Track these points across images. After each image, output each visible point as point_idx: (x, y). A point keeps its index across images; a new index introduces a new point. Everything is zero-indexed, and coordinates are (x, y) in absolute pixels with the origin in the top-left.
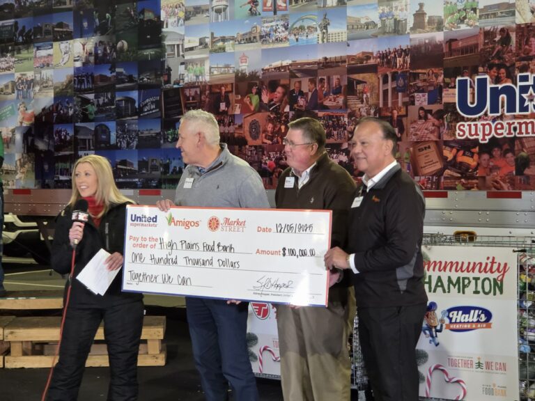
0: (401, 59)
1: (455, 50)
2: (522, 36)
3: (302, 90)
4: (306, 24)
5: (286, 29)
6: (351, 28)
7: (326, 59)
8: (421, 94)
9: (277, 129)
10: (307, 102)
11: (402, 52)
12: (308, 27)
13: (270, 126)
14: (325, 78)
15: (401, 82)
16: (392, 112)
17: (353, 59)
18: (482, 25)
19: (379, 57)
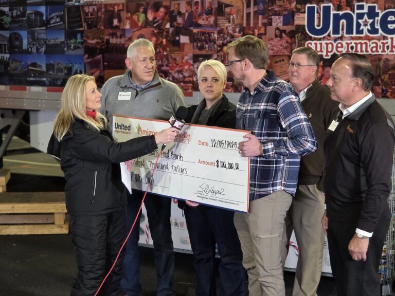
3: (180, 10)
8: (277, 17)
9: (159, 42)
10: (184, 21)
13: (154, 38)
14: (199, 2)
15: (261, 6)
16: (253, 31)
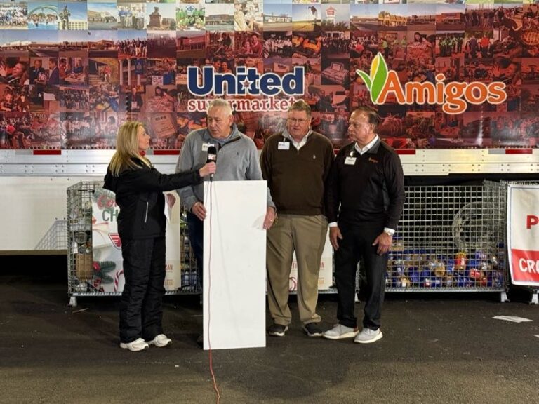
0: (139, 49)
1: (186, 46)
2: (240, 39)
3: (43, 67)
4: (46, 12)
5: (25, 14)
6: (92, 19)
7: (67, 43)
8: (157, 77)
9: (16, 99)
10: (48, 78)
11: (140, 44)
12: (48, 16)
13: (9, 96)
14: (67, 58)
15: (139, 66)
16: (131, 89)
17: (94, 45)
18: (208, 29)
19: (119, 46)
